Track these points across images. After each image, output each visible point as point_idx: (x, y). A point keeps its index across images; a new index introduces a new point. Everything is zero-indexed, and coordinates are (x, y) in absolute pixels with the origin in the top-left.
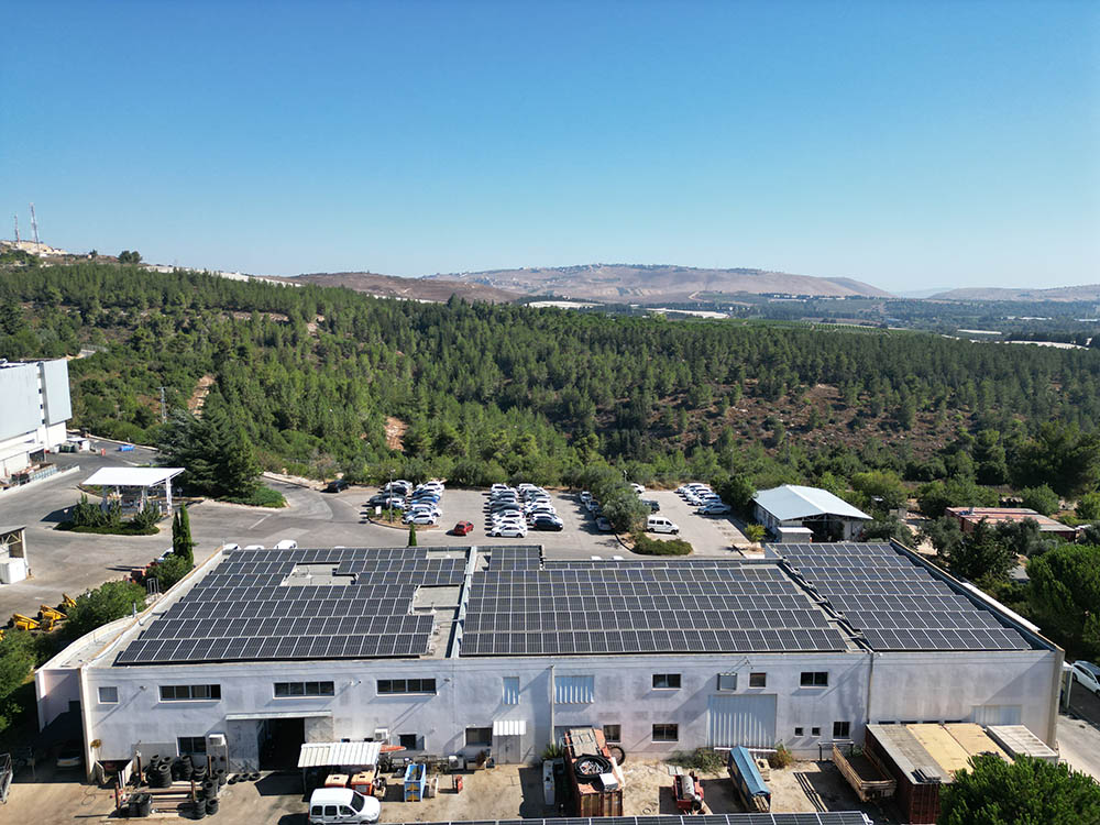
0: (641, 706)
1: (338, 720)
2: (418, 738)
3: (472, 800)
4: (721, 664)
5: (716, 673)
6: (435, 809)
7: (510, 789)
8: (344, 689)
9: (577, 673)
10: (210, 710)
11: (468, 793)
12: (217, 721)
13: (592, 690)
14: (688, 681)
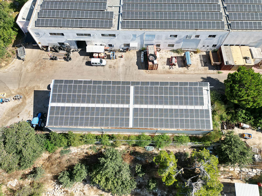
0: (166, 41)
1: (93, 41)
2: (112, 45)
3: (125, 60)
4: (188, 33)
5: (187, 35)
6: (118, 62)
7: (134, 57)
8: (93, 35)
9: (151, 34)
10: (63, 38)
11: (125, 58)
12: (65, 40)
13: (154, 37)
14: (179, 36)
